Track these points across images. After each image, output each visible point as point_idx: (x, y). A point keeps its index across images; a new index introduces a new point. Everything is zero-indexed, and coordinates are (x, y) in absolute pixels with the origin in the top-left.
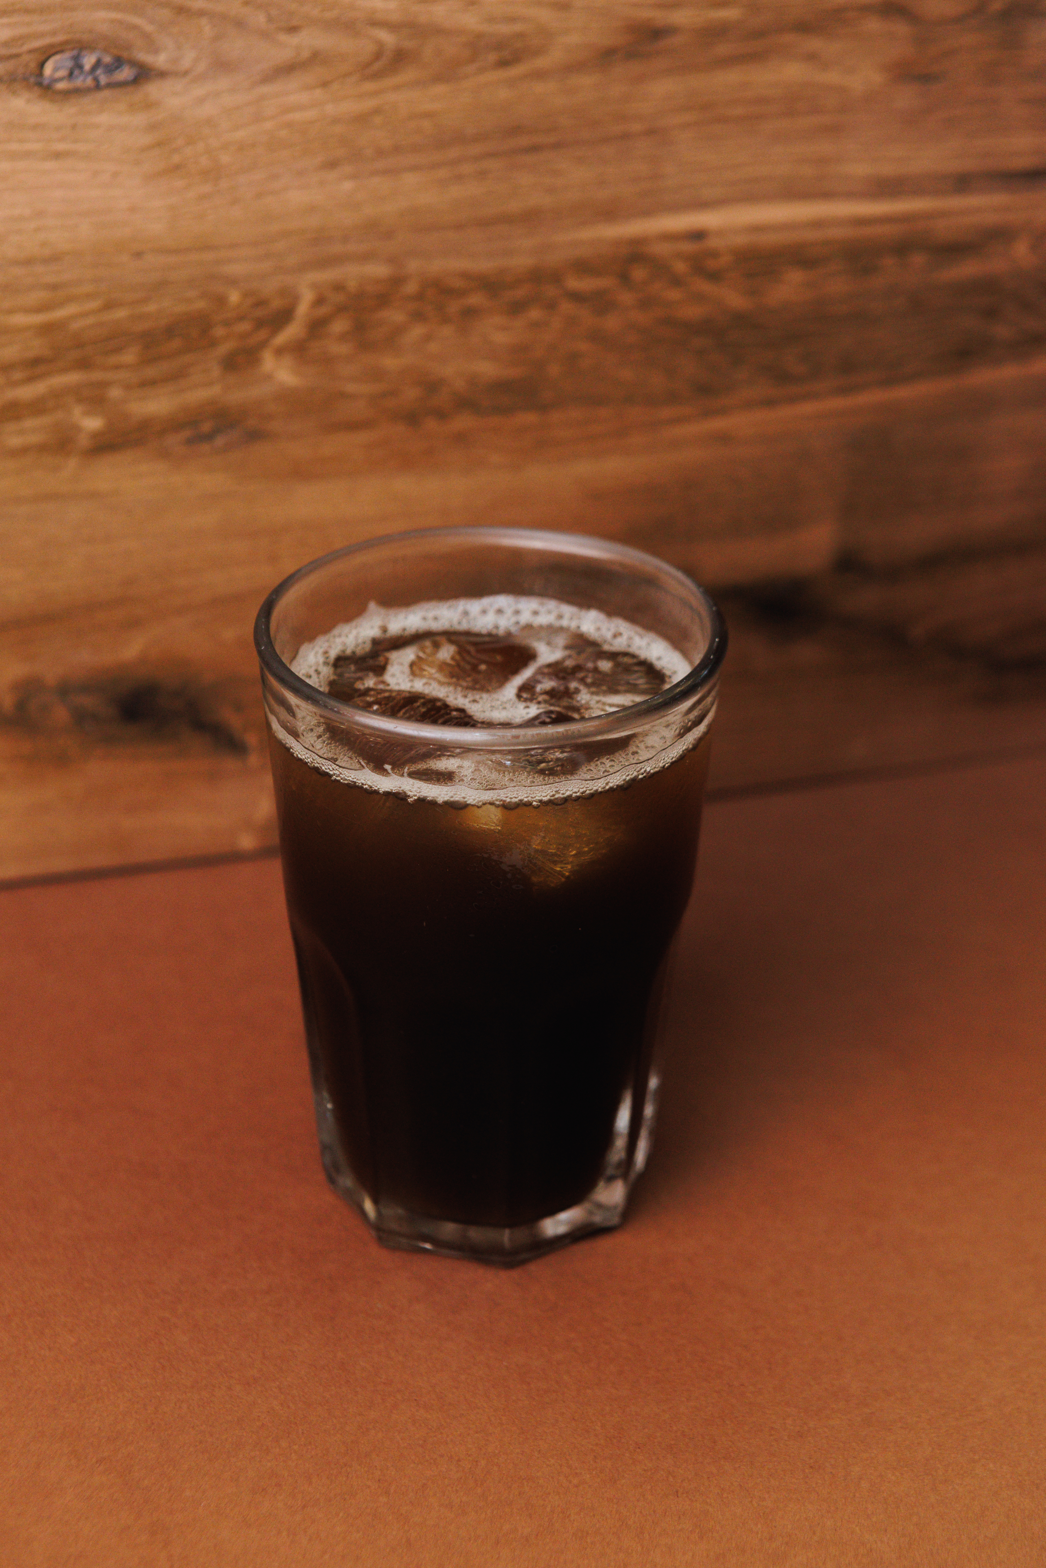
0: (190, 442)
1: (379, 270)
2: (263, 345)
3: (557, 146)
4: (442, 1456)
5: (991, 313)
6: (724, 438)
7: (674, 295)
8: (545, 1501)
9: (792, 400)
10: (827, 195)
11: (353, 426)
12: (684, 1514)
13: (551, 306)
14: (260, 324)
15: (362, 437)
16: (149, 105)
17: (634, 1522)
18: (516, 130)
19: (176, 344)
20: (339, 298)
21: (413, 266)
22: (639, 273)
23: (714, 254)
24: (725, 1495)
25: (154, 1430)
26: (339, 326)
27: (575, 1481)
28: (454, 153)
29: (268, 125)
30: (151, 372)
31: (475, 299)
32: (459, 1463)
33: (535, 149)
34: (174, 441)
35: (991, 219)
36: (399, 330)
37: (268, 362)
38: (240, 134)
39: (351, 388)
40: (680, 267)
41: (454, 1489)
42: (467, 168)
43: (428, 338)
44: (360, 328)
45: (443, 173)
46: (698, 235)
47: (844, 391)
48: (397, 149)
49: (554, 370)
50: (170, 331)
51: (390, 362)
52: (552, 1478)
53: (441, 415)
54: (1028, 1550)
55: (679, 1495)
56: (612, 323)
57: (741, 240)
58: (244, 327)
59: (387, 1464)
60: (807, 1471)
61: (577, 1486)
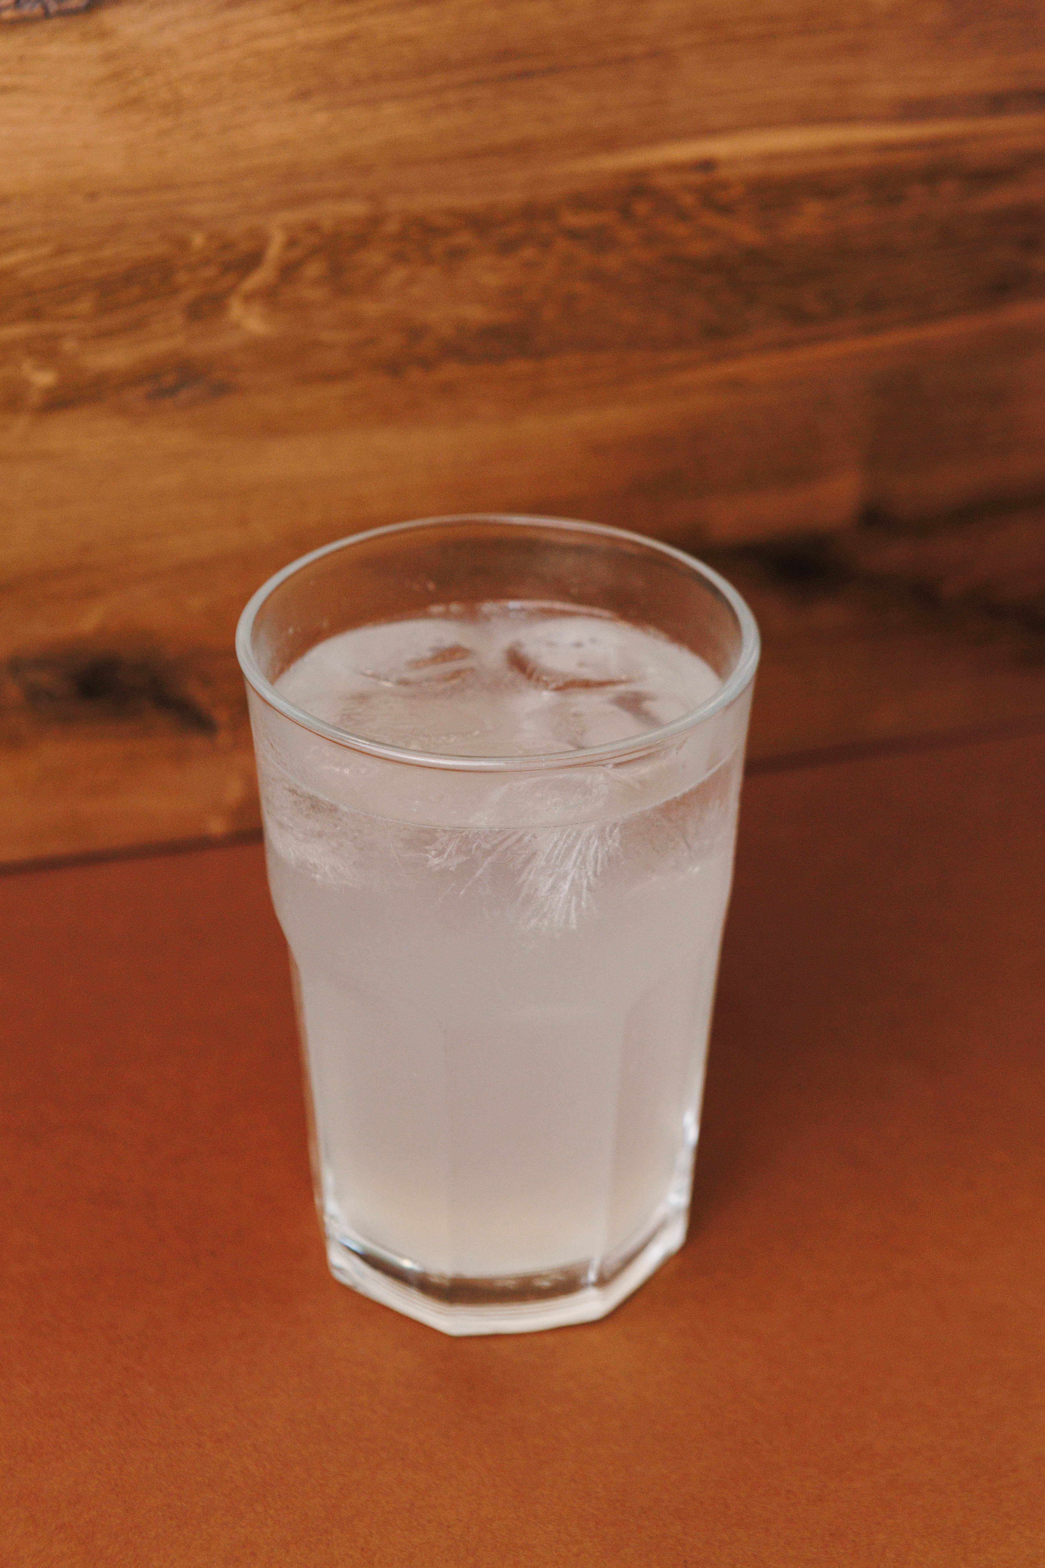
0: (150, 396)
1: (356, 209)
2: (231, 290)
3: (550, 71)
4: (429, 1521)
5: (1029, 244)
7: (680, 230)
9: (811, 342)
10: (848, 119)
11: (330, 377)
13: (545, 244)
14: (226, 268)
15: (340, 389)
16: (103, 34)
18: (505, 54)
19: (135, 291)
20: (313, 239)
21: (394, 203)
22: (642, 208)
23: (724, 185)
25: (119, 1492)
26: (314, 270)
27: (575, 1550)
28: (437, 80)
29: (234, 54)
30: (108, 322)
31: (463, 238)
32: (450, 1529)
33: (525, 75)
34: (133, 396)
36: (378, 273)
37: (236, 309)
38: (203, 64)
39: (326, 336)
40: (688, 200)
42: (452, 97)
43: (411, 281)
44: (336, 272)
45: (425, 102)
46: (707, 165)
47: (868, 331)
48: (375, 78)
49: (549, 313)
50: (128, 278)
51: (370, 308)
52: (551, 1546)
53: (427, 364)
56: (612, 262)
57: (752, 170)
58: (210, 272)
59: (372, 1531)
60: (827, 1539)
61: (577, 1555)
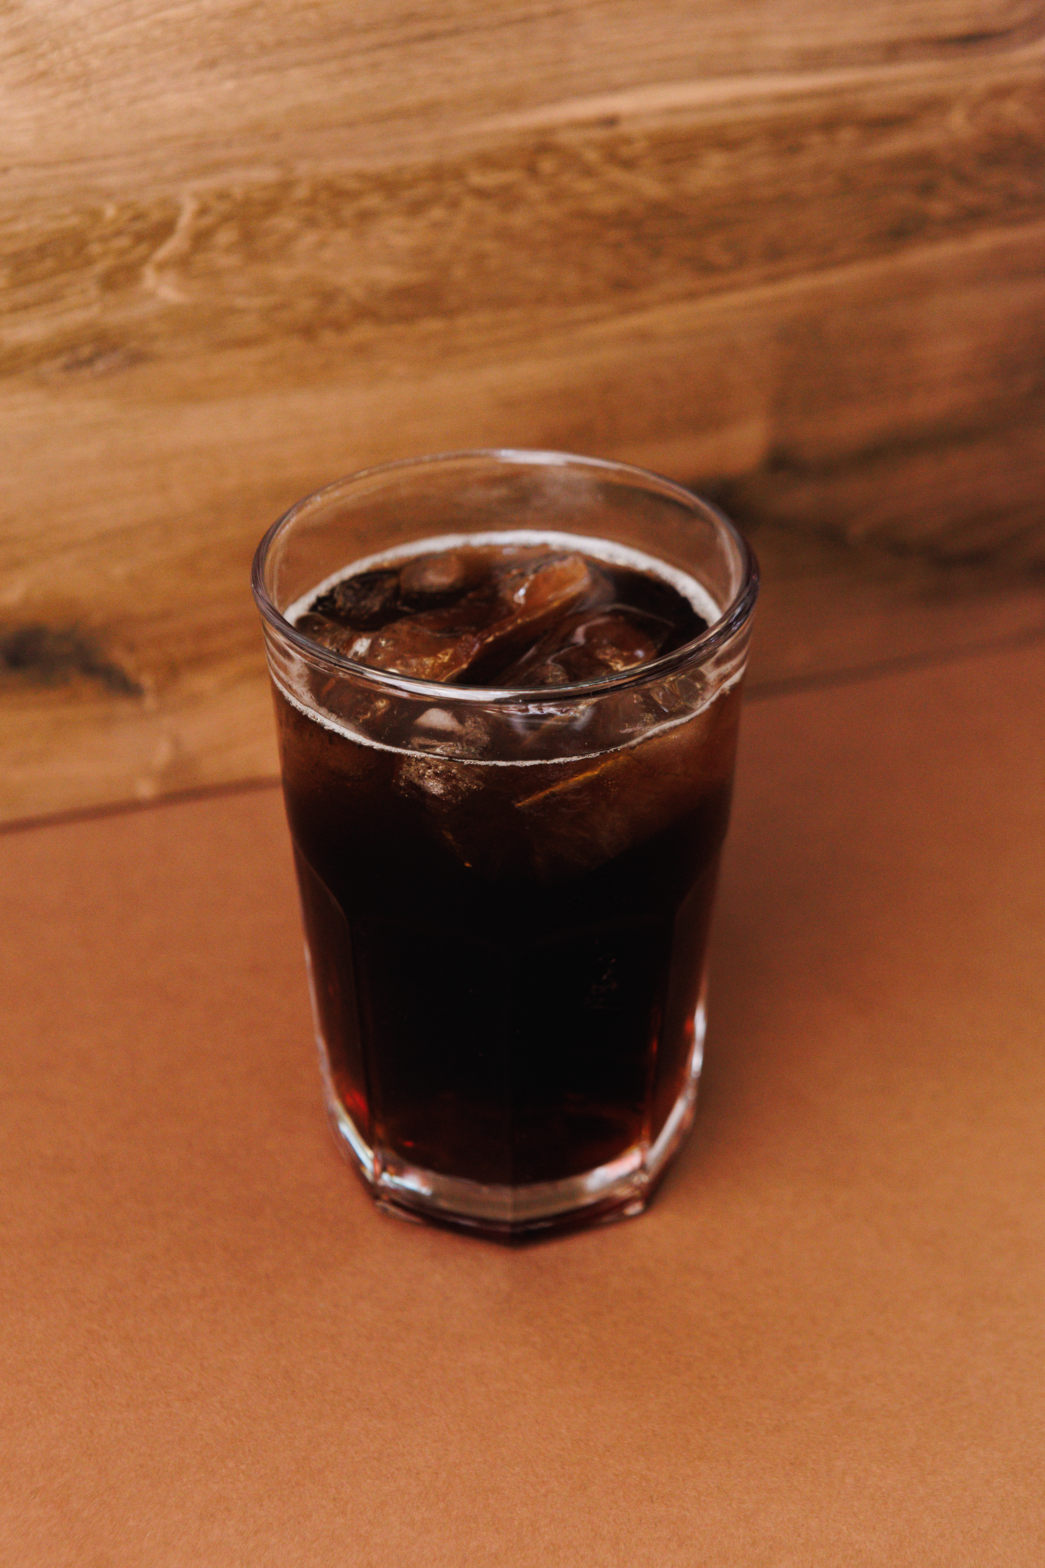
0: (67, 368)
1: (267, 175)
2: (144, 260)
3: (455, 32)
4: (399, 1469)
5: (927, 189)
6: (644, 336)
7: (586, 186)
8: (512, 1513)
9: (716, 291)
10: (746, 72)
11: (245, 343)
12: (660, 1522)
13: (454, 205)
14: (139, 238)
15: (255, 354)
17: (609, 1532)
18: (410, 17)
19: (49, 263)
20: (223, 207)
21: (303, 168)
22: (547, 165)
23: (627, 141)
24: (702, 1498)
25: (91, 1455)
26: (226, 236)
27: (543, 1491)
28: (343, 44)
29: (141, 24)
30: (23, 295)
31: (373, 201)
32: (419, 1476)
33: (431, 36)
34: (50, 368)
35: (923, 89)
36: (290, 238)
37: (150, 278)
38: (109, 36)
39: (240, 302)
40: (592, 156)
41: (415, 1505)
42: (357, 61)
43: (322, 244)
44: (247, 237)
45: (333, 67)
46: (611, 121)
47: (771, 279)
48: (281, 44)
49: (459, 272)
50: (41, 251)
51: (281, 273)
52: (519, 1488)
53: (339, 326)
54: (1025, 1541)
55: (654, 1501)
56: (519, 219)
57: (655, 125)
58: (123, 242)
59: (342, 1481)
60: (787, 1468)
61: (545, 1496)
